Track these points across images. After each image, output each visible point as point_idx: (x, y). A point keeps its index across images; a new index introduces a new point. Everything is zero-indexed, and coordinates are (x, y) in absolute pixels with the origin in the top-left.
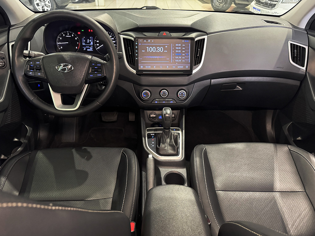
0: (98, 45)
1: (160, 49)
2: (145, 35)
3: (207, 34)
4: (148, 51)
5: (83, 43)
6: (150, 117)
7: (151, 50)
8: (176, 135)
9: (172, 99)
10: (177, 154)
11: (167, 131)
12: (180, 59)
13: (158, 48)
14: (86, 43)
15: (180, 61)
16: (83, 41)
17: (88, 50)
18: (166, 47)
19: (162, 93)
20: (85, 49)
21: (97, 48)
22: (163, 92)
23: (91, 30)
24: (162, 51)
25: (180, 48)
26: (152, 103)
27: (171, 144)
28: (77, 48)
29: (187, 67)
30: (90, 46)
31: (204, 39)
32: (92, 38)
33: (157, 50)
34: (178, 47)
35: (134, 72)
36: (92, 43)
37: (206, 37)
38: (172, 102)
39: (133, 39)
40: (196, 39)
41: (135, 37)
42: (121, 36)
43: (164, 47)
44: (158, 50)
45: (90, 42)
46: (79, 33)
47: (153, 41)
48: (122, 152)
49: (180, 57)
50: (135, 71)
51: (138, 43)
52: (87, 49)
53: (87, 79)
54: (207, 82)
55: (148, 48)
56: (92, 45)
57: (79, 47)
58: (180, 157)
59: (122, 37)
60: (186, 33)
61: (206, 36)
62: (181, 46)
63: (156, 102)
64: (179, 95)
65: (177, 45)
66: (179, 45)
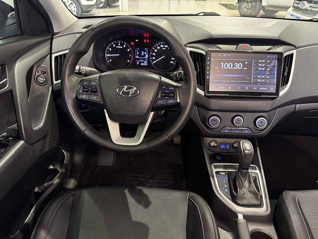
0: (154, 58)
1: (238, 66)
2: (219, 48)
3: (296, 48)
4: (222, 68)
5: (137, 56)
6: (210, 146)
7: (226, 67)
8: (254, 176)
9: (247, 128)
10: (260, 205)
11: (245, 172)
12: (263, 79)
13: (236, 65)
14: (140, 55)
15: (263, 81)
16: (137, 54)
17: (142, 64)
18: (246, 63)
19: (235, 120)
20: (138, 63)
21: (152, 62)
22: (237, 119)
23: (146, 40)
24: (240, 67)
25: (263, 65)
26: (221, 132)
27: (251, 190)
28: (128, 61)
29: (273, 89)
30: (144, 60)
31: (292, 55)
32: (147, 50)
33: (234, 66)
35: (202, 93)
36: (147, 56)
37: (295, 52)
38: (247, 132)
39: (204, 53)
40: (285, 55)
41: (206, 50)
42: (187, 48)
43: (243, 63)
44: (236, 67)
45: (145, 55)
46: (132, 43)
47: (229, 56)
48: (189, 199)
49: (264, 77)
51: (210, 57)
52: (140, 63)
53: (154, 106)
54: (291, 108)
55: (222, 64)
56: (146, 59)
57: (132, 61)
58: (264, 210)
60: (271, 47)
61: (295, 51)
62: (266, 62)
63: (226, 131)
64: (258, 123)
65: (260, 61)
66: (263, 61)
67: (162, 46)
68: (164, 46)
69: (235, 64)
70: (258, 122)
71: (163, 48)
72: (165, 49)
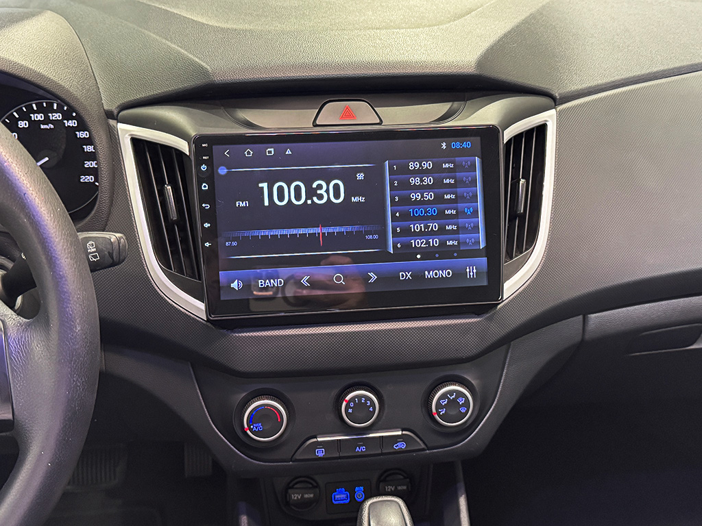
1: (327, 191)
2: (249, 125)
3: (555, 101)
4: (266, 203)
6: (287, 503)
7: (281, 198)
9: (403, 430)
12: (432, 233)
13: (320, 187)
15: (435, 242)
18: (360, 176)
19: (347, 407)
22: (353, 399)
24: (337, 196)
25: (429, 180)
26: (298, 458)
29: (474, 270)
31: (542, 129)
33: (311, 193)
34: (421, 172)
35: (199, 309)
37: (550, 116)
38: (402, 446)
39: (184, 146)
40: (508, 134)
41: (193, 133)
42: (121, 126)
43: (347, 176)
44: (321, 197)
47: (288, 152)
49: (434, 226)
50: (202, 306)
51: (210, 163)
55: (264, 185)
59: (126, 132)
60: (456, 104)
61: (553, 112)
62: (437, 168)
63: (320, 453)
64: (437, 409)
65: (412, 166)
66: (427, 165)
67: (40, 117)
68: (47, 117)
69: (314, 185)
70: (438, 405)
71: (44, 122)
72: (52, 126)
